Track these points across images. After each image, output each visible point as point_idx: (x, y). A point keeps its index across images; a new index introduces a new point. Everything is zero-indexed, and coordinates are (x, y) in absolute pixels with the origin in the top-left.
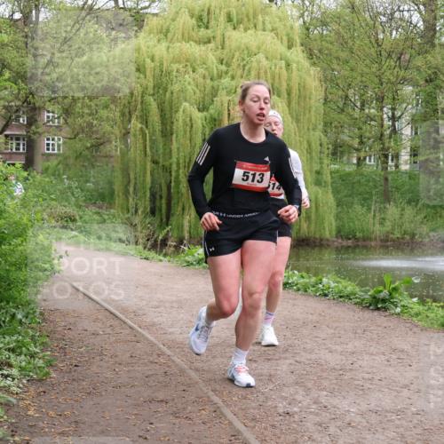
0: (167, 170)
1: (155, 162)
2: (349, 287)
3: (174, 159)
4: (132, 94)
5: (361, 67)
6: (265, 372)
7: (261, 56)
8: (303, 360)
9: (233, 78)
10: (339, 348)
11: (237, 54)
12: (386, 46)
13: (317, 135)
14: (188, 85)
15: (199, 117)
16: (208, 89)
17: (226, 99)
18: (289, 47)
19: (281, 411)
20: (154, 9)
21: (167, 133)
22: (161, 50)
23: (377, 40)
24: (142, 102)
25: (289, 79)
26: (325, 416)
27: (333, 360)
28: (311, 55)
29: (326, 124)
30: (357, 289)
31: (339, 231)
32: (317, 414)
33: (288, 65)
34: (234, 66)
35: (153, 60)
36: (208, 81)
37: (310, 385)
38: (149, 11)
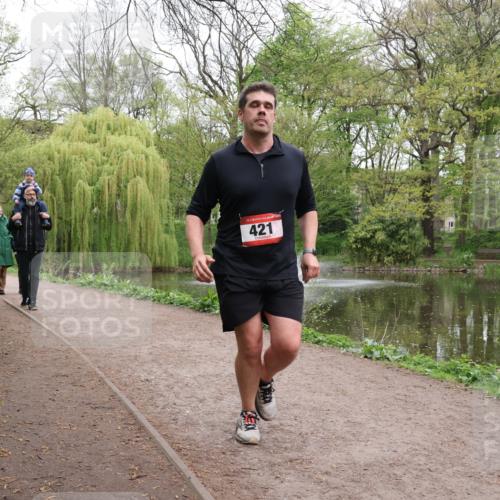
0: (69, 223)
1: (60, 218)
2: (187, 298)
3: (73, 217)
4: (45, 174)
5: (192, 160)
6: (133, 354)
7: (129, 151)
8: (157, 345)
9: (111, 164)
10: (180, 337)
11: (114, 150)
12: (208, 147)
13: (166, 201)
14: (81, 168)
15: (89, 189)
16: (95, 171)
17: (107, 178)
18: (148, 146)
19: (143, 379)
20: (61, 121)
21: (68, 199)
22: (64, 146)
23: (202, 143)
24: (52, 180)
25: (147, 166)
26: (171, 381)
27: (176, 344)
28: (161, 151)
29: (171, 195)
30: (192, 299)
31: (180, 262)
32: (166, 380)
33: (147, 157)
34: (112, 157)
35: (59, 152)
36: (95, 166)
37: (161, 362)
38: (58, 122)
